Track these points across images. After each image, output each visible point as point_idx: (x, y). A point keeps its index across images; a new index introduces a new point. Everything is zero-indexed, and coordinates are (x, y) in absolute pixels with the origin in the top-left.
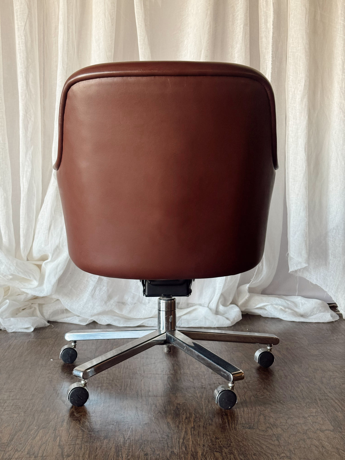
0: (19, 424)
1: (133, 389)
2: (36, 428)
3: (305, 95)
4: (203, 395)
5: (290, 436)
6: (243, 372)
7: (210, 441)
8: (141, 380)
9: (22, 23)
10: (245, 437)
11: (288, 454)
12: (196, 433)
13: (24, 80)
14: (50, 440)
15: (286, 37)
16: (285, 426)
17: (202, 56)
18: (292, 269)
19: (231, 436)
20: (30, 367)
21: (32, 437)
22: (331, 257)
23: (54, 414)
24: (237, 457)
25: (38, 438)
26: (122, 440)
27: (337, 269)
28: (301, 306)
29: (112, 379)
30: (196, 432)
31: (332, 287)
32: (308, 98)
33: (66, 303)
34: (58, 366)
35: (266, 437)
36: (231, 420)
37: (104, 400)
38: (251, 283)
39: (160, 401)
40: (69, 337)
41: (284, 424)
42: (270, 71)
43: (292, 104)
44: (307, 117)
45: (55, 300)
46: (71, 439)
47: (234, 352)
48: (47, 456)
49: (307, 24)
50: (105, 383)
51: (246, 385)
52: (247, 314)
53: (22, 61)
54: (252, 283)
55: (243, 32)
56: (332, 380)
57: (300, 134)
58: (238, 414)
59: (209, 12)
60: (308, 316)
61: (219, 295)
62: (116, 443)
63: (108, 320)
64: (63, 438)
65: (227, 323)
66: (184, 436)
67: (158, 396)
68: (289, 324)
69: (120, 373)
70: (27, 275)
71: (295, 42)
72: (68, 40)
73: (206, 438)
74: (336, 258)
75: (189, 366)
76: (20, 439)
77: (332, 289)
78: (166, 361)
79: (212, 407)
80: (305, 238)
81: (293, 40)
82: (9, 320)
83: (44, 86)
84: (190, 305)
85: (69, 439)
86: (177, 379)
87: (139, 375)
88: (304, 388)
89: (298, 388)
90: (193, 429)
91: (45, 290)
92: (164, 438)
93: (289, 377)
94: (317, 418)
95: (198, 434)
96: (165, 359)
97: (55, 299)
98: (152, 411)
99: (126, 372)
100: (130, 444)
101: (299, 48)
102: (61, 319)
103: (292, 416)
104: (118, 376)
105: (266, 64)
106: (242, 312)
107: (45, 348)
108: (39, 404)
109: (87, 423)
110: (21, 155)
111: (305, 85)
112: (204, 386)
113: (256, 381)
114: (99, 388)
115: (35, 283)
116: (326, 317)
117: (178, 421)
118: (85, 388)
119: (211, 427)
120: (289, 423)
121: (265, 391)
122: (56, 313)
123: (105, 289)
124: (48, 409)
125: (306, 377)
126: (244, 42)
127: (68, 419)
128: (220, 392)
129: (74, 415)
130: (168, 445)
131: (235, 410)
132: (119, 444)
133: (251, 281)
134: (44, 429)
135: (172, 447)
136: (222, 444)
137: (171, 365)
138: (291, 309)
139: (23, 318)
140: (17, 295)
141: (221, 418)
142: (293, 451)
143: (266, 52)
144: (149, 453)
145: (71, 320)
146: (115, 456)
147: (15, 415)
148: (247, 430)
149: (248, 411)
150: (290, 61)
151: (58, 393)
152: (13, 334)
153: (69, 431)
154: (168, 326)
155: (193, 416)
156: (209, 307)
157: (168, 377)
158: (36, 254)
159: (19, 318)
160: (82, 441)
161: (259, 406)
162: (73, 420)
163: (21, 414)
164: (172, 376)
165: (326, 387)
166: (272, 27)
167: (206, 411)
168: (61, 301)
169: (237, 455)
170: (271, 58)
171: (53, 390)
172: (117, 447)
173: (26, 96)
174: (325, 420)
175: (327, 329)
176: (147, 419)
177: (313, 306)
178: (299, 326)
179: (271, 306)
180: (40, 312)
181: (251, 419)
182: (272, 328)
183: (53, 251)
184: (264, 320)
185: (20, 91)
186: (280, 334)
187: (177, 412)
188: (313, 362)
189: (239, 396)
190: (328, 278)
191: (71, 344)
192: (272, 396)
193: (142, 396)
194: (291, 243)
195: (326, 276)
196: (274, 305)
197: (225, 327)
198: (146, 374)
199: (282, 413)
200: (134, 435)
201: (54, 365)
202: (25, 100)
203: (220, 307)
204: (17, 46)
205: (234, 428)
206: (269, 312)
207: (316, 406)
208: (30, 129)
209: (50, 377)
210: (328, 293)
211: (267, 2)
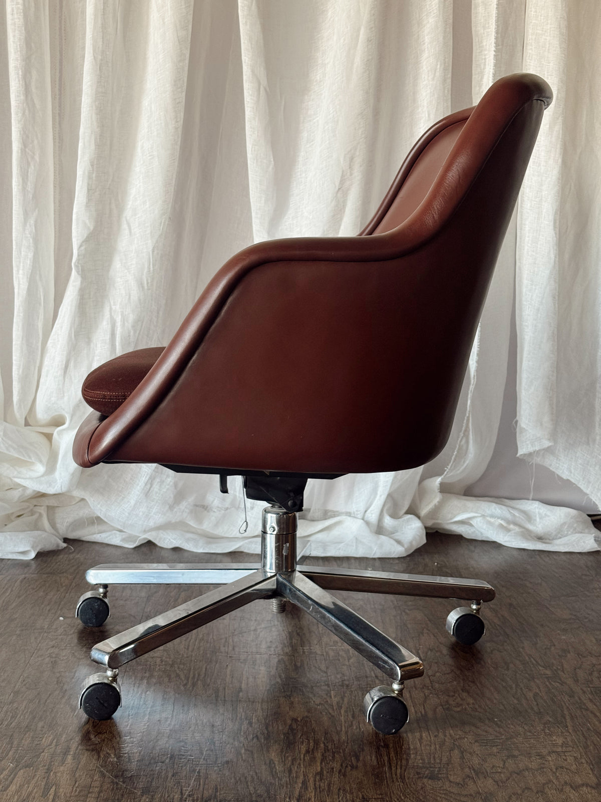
1: (209, 685)
2: (11, 765)
3: (558, 119)
4: (343, 700)
6: (421, 662)
8: (227, 665)
10: (421, 798)
12: (324, 785)
13: (21, 83)
14: (36, 792)
15: (524, 6)
16: (502, 775)
17: (360, 41)
18: (524, 450)
19: (392, 795)
20: (18, 632)
22: (597, 430)
23: (50, 736)
25: (13, 788)
26: (177, 798)
28: (538, 520)
29: (171, 662)
30: (324, 783)
31: (598, 486)
32: (563, 124)
33: (97, 506)
34: (72, 632)
36: (394, 759)
38: (444, 476)
39: (259, 713)
40: (95, 576)
41: (499, 770)
42: (492, 71)
44: (560, 161)
45: (78, 500)
46: (77, 793)
47: (407, 611)
50: (157, 669)
51: (429, 682)
52: (437, 532)
53: (17, 46)
54: (447, 476)
57: (546, 192)
58: (409, 745)
60: (551, 538)
61: (384, 497)
63: (174, 539)
64: (61, 790)
65: (398, 551)
66: (300, 792)
67: (256, 702)
68: (515, 553)
69: (188, 649)
70: (23, 453)
71: (541, 16)
73: (344, 798)
75: (321, 639)
77: (598, 489)
78: (277, 625)
79: (360, 729)
80: (550, 393)
81: (536, 12)
83: (60, 95)
84: (329, 514)
85: (73, 794)
86: (295, 665)
87: (224, 654)
88: (540, 691)
89: (530, 690)
90: (318, 778)
91: (58, 481)
92: (260, 796)
93: (511, 665)
94: (564, 757)
95: (329, 789)
96: (276, 623)
97: (78, 497)
98: (242, 734)
99: (199, 648)
101: (549, 26)
102: (88, 535)
103: (516, 753)
104: (183, 656)
105: (484, 57)
106: (426, 528)
107: (52, 593)
108: (25, 712)
109: (112, 758)
110: (14, 226)
112: (347, 682)
113: (448, 674)
114: (145, 682)
115: (40, 469)
116: (587, 542)
117: (290, 758)
118: (113, 685)
119: (355, 773)
120: (510, 769)
121: (465, 695)
122: (79, 523)
123: (171, 481)
124: (40, 724)
125: (545, 667)
127: (77, 748)
128: (375, 699)
129: (90, 739)
131: (405, 736)
133: (446, 473)
134: (27, 769)
137: (286, 635)
138: (520, 526)
139: (17, 533)
140: (7, 490)
141: (376, 752)
143: (484, 33)
145: (107, 537)
148: (425, 780)
149: (429, 738)
150: (530, 51)
151: (64, 689)
153: (74, 776)
154: (281, 563)
155: (320, 747)
156: (366, 519)
157: (279, 661)
158: (42, 413)
159: (9, 533)
160: (98, 797)
161: (452, 727)
162: (87, 750)
164: (286, 658)
165: (585, 689)
167: (347, 736)
168: (89, 502)
170: (493, 45)
171: (55, 683)
173: (24, 114)
174: (582, 763)
175: (587, 567)
176: (231, 751)
177: (562, 520)
178: (533, 559)
179: (481, 518)
180: (49, 521)
181: (434, 758)
182: (483, 561)
183: (71, 409)
184: (467, 545)
185: (13, 103)
186: (497, 575)
187: (291, 738)
188: (559, 635)
189: (412, 708)
190: (591, 469)
191: (98, 590)
192: (477, 707)
193: (225, 700)
194: (523, 401)
195: (588, 464)
196: (487, 516)
197: (393, 559)
198: (237, 653)
199: (496, 746)
200: (201, 789)
201: (65, 631)
202: (23, 120)
203: (386, 521)
204: (9, 17)
205: (401, 778)
206: (478, 530)
207: (564, 731)
208: (31, 178)
209: (54, 656)
210: (591, 497)
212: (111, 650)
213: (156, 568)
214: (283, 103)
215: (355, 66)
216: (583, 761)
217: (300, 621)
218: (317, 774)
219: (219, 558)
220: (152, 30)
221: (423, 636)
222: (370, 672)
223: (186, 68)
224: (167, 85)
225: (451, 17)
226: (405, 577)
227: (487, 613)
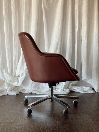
0: (16, 118)
1: (43, 110)
5: (81, 121)
6: (70, 106)
9: (14, 16)
11: (81, 126)
13: (14, 31)
14: (24, 122)
16: (80, 119)
18: (83, 79)
19: (67, 121)
20: (16, 104)
21: (19, 121)
22: (93, 76)
23: (24, 116)
25: (21, 121)
26: (41, 122)
27: (94, 80)
28: (85, 89)
32: (87, 35)
33: (24, 88)
35: (76, 121)
37: (36, 112)
39: (50, 113)
40: (26, 97)
43: (83, 37)
44: (87, 40)
48: (23, 125)
49: (87, 16)
50: (36, 108)
51: (71, 109)
54: (72, 83)
60: (87, 92)
61: (64, 86)
63: (35, 92)
64: (27, 121)
65: (66, 93)
70: (14, 80)
73: (61, 122)
75: (56, 104)
76: (16, 121)
77: (93, 85)
79: (63, 114)
80: (86, 72)
82: (10, 92)
84: (56, 89)
86: (53, 107)
87: (44, 106)
89: (84, 110)
90: (58, 120)
91: (19, 84)
92: (51, 121)
93: (82, 107)
96: (50, 103)
97: (21, 87)
98: (48, 115)
99: (41, 106)
100: (43, 123)
101: (85, 22)
103: (82, 117)
104: (39, 107)
105: (76, 27)
106: (70, 90)
107: (20, 99)
109: (32, 118)
110: (13, 50)
111: (86, 32)
112: (60, 109)
113: (73, 108)
114: (34, 110)
115: (16, 83)
116: (92, 92)
117: (54, 118)
118: (31, 109)
119: (62, 119)
121: (75, 110)
122: (22, 90)
123: (34, 84)
124: (22, 114)
125: (86, 107)
128: (64, 111)
129: (29, 116)
131: (68, 115)
135: (53, 124)
136: (65, 123)
138: (83, 90)
140: (12, 86)
141: (65, 117)
144: (48, 125)
145: (25, 92)
146: (40, 125)
148: (71, 120)
149: (71, 115)
152: (11, 96)
154: (51, 94)
155: (58, 116)
156: (61, 89)
158: (17, 75)
160: (31, 122)
161: (74, 114)
163: (16, 116)
165: (91, 110)
166: (78, 17)
169: (69, 126)
174: (90, 118)
175: (92, 95)
177: (88, 89)
178: (85, 94)
179: (77, 89)
180: (17, 90)
183: (21, 74)
184: (75, 93)
185: (13, 33)
187: (54, 115)
189: (69, 112)
192: (77, 112)
195: (92, 81)
198: (46, 106)
200: (44, 121)
201: (22, 104)
203: (64, 89)
205: (68, 119)
207: (88, 114)
208: (16, 43)
209: (22, 107)
211: (77, 11)
212: (31, 105)
220: (32, 23)
224: (34, 31)
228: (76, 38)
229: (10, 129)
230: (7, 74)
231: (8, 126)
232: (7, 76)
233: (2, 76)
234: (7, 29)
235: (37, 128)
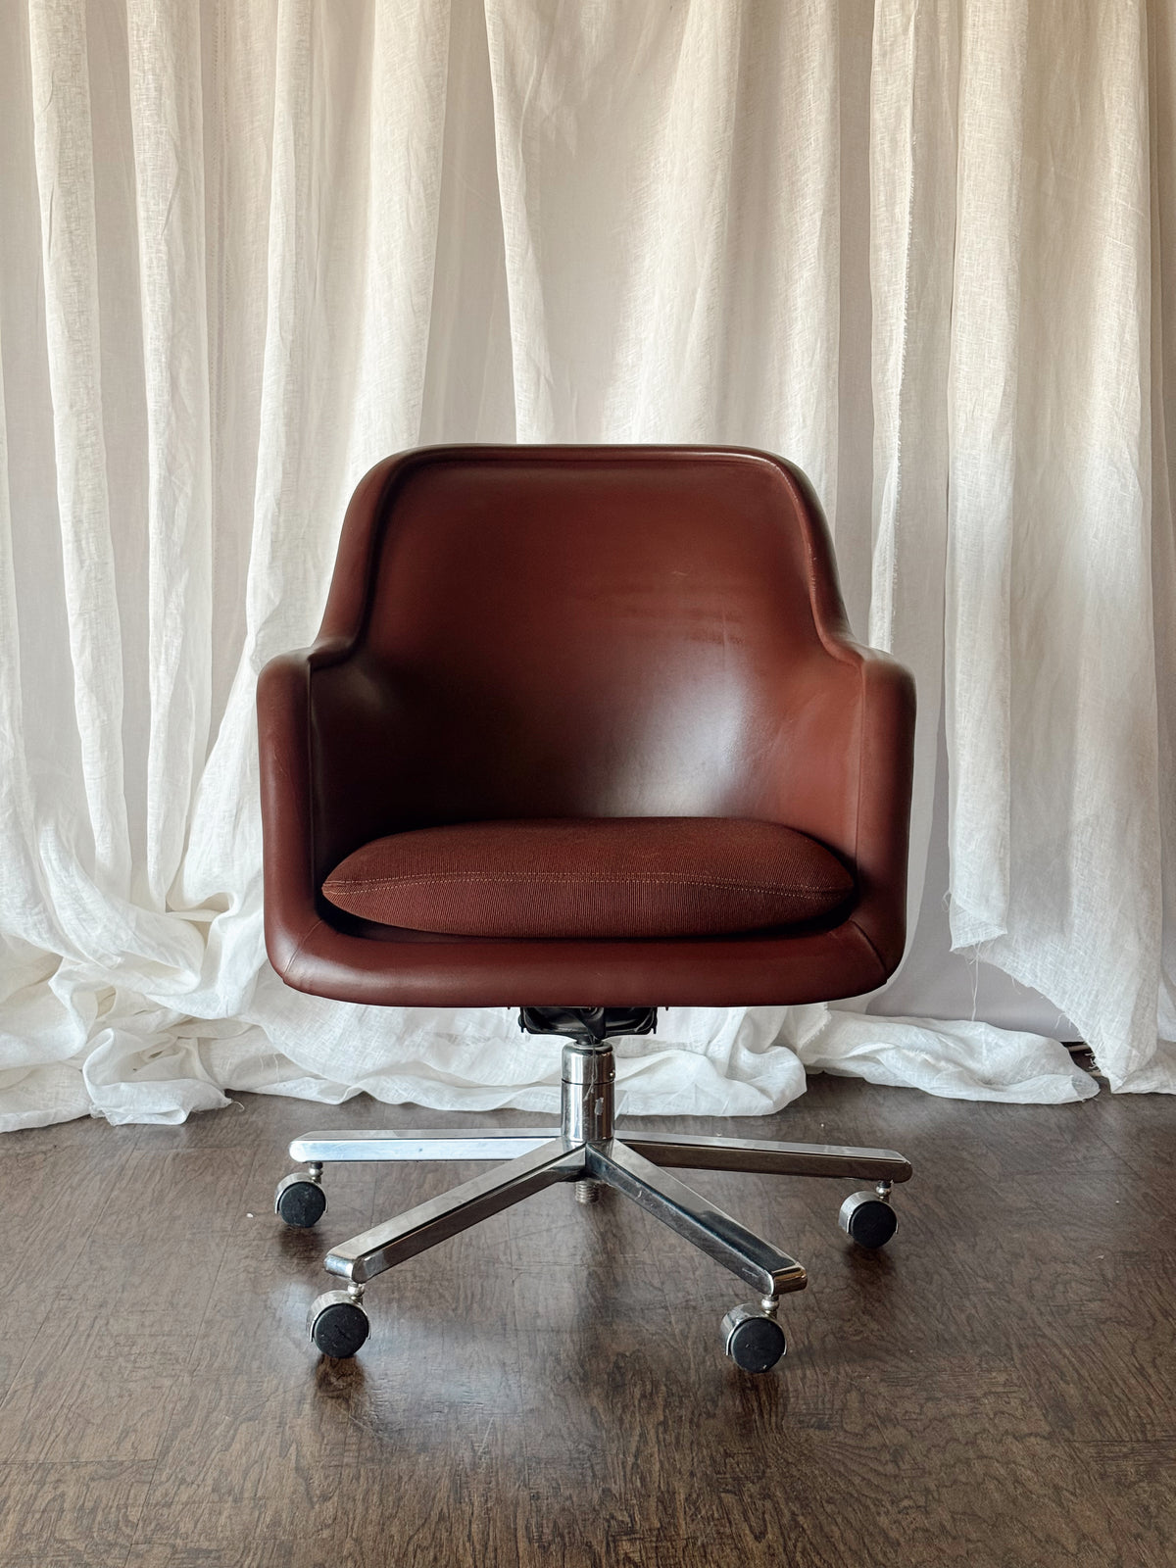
0: (178, 1407)
1: (490, 1309)
2: (227, 1417)
3: (1005, 425)
4: (690, 1328)
5: (929, 1451)
6: (803, 1268)
7: (708, 1462)
8: (513, 1282)
9: (158, 204)
10: (806, 1452)
11: (922, 1502)
12: (670, 1438)
13: (164, 374)
14: (271, 1452)
15: (951, 247)
16: (919, 1423)
18: (961, 941)
19: (766, 1450)
20: (188, 1236)
21: (219, 1445)
22: (1076, 909)
23: (272, 1380)
24: (782, 1507)
25: (236, 1447)
26: (468, 1457)
27: (1094, 946)
28: (985, 1052)
29: (428, 1278)
30: (670, 1435)
31: (1079, 998)
32: (1013, 434)
33: (280, 1037)
34: (270, 1235)
35: (862, 1452)
36: (767, 1404)
37: (411, 1340)
39: (568, 1346)
40: (301, 1151)
41: (914, 1416)
42: (902, 352)
43: (967, 449)
44: (1010, 489)
45: (246, 1027)
46: (328, 1452)
47: (780, 1199)
48: (268, 1499)
49: (1014, 210)
50: (409, 1288)
51: (814, 1301)
52: (823, 1074)
53: (158, 318)
55: (821, 233)
56: (1060, 1287)
58: (787, 1386)
59: (719, 177)
60: (1004, 1082)
62: (452, 1464)
63: (405, 1090)
64: (305, 1449)
65: (762, 1105)
66: (638, 1448)
67: (563, 1332)
68: (948, 1107)
69: (450, 1259)
70: (167, 955)
71: (978, 265)
72: (297, 258)
73: (700, 1453)
74: (1092, 911)
75: (650, 1242)
76: (189, 1449)
77: (1079, 1004)
78: (582, 1222)
79: (716, 1366)
80: (1000, 852)
81: (973, 256)
82: (116, 1089)
84: (653, 1049)
85: (322, 1451)
86: (615, 1280)
87: (506, 1265)
88: (977, 1312)
89: (962, 1310)
90: (661, 1429)
91: (222, 999)
92: (583, 1452)
93: (936, 1277)
94: (1007, 1400)
95: (678, 1442)
96: (580, 1219)
97: (247, 1023)
98: (548, 1373)
99: (467, 1257)
100: (489, 1467)
101: (990, 282)
102: (264, 1085)
103: (939, 1395)
104: (445, 1269)
105: (889, 329)
106: (806, 1067)
107: (226, 1178)
108: (228, 1348)
109: (368, 1407)
110: (151, 597)
111: (1004, 395)
112: (693, 1303)
113: (842, 1289)
114: (395, 1305)
115: (190, 979)
116: (1061, 1088)
117: (619, 1405)
118: (359, 1306)
119: (711, 1422)
120: (929, 1414)
121: (866, 1318)
122: (249, 1066)
124: (255, 1365)
125: (986, 1278)
126: (822, 265)
127: (315, 1395)
128: (738, 1323)
129: (331, 1384)
130: (593, 1472)
131: (781, 1373)
132: (461, 1467)
134: (251, 1422)
135: (604, 1479)
136: (741, 1471)
137: (596, 1237)
138: (957, 1063)
139: (156, 1082)
140: (137, 1014)
141: (741, 1395)
142: (936, 1495)
143: (889, 292)
144: (544, 1491)
145: (295, 1088)
146: (451, 1500)
147: (167, 1382)
148: (811, 1431)
149: (815, 1377)
150: (962, 319)
151: (278, 1317)
152: (125, 1129)
153: (320, 1430)
154: (591, 1127)
155: (661, 1390)
156: (710, 1055)
157: (589, 1274)
158: (194, 890)
159: (144, 1082)
160: (358, 1457)
161: (848, 1362)
162: (329, 1397)
163: (181, 1378)
164: (600, 1271)
165: (1042, 1309)
166: (907, 218)
167: (699, 1376)
168: (266, 1032)
169: (782, 1502)
170: (903, 311)
171: (262, 1308)
172: (455, 1475)
173: (168, 423)
174: (1031, 1407)
175: (1059, 1127)
176: (534, 1397)
177: (1022, 1053)
178: (977, 1116)
179: (893, 1051)
180: (202, 1063)
181: (823, 1403)
182: (898, 1120)
183: (245, 887)
184: (873, 1095)
185: (151, 405)
186: (919, 1142)
187: (618, 1378)
188: (1010, 1232)
189: (790, 1337)
190: (1067, 971)
191: (307, 1172)
192: (885, 1334)
193: (516, 1330)
194: (957, 864)
195: (1061, 964)
196: (904, 1048)
197: (755, 1117)
198: (525, 1263)
199: (911, 1386)
200: (500, 1443)
201: (259, 1233)
202: (167, 433)
203: (742, 1056)
204: (144, 272)
205: (777, 1427)
206: (889, 1071)
207: (1008, 1365)
208: (181, 521)
209: (251, 1270)
210: (1067, 1016)
211: (894, 142)
212: (355, 1257)
213: (375, 1137)
214: (575, 399)
215: (689, 347)
216: (1034, 1404)
217: (615, 1216)
218: (659, 1424)
219: (478, 1119)
220: (370, 291)
221: (805, 1235)
222: (727, 1289)
223: (425, 352)
224: (396, 380)
225: (837, 268)
226: (773, 1146)
227: (899, 1198)
228: (886, 468)
229: (112, 1545)
230: (79, 883)
231: (94, 1510)
232: (77, 899)
233: (18, 901)
234: (76, 353)
235: (423, 1537)
